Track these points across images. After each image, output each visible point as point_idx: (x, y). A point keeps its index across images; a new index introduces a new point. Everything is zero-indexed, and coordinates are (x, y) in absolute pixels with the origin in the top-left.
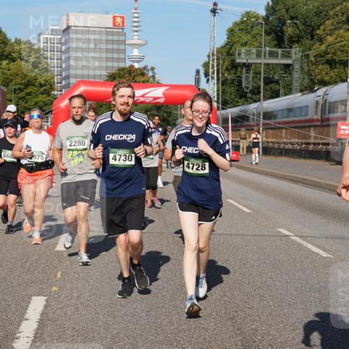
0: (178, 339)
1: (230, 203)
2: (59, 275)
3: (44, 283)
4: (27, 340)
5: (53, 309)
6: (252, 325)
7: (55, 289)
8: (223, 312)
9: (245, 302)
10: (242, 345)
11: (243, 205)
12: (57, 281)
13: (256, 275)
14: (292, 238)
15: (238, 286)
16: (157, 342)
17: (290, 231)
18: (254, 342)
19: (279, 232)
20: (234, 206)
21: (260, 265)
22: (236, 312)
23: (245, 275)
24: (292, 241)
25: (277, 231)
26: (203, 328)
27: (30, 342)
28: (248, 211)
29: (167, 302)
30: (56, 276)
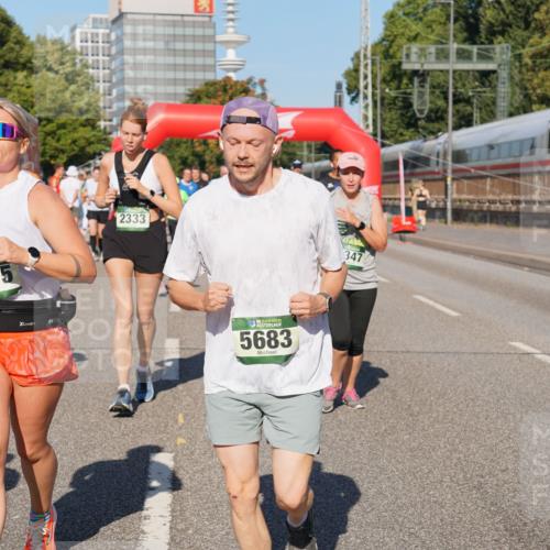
0: (400, 520)
1: (421, 302)
2: (181, 420)
3: (161, 432)
4: (162, 520)
5: (188, 473)
6: (514, 497)
7: (180, 441)
8: (461, 476)
9: (492, 461)
10: (506, 530)
11: (444, 305)
12: (180, 428)
13: (498, 417)
14: (539, 356)
15: (473, 435)
16: (368, 524)
17: (533, 346)
18: (525, 524)
19: (515, 348)
20: (428, 306)
21: (498, 401)
22: (482, 477)
23: (478, 418)
24: (540, 362)
25: (510, 346)
26: (435, 502)
27: (168, 524)
28: (454, 314)
29: (365, 461)
30: (176, 421)
